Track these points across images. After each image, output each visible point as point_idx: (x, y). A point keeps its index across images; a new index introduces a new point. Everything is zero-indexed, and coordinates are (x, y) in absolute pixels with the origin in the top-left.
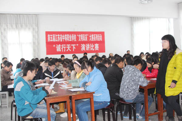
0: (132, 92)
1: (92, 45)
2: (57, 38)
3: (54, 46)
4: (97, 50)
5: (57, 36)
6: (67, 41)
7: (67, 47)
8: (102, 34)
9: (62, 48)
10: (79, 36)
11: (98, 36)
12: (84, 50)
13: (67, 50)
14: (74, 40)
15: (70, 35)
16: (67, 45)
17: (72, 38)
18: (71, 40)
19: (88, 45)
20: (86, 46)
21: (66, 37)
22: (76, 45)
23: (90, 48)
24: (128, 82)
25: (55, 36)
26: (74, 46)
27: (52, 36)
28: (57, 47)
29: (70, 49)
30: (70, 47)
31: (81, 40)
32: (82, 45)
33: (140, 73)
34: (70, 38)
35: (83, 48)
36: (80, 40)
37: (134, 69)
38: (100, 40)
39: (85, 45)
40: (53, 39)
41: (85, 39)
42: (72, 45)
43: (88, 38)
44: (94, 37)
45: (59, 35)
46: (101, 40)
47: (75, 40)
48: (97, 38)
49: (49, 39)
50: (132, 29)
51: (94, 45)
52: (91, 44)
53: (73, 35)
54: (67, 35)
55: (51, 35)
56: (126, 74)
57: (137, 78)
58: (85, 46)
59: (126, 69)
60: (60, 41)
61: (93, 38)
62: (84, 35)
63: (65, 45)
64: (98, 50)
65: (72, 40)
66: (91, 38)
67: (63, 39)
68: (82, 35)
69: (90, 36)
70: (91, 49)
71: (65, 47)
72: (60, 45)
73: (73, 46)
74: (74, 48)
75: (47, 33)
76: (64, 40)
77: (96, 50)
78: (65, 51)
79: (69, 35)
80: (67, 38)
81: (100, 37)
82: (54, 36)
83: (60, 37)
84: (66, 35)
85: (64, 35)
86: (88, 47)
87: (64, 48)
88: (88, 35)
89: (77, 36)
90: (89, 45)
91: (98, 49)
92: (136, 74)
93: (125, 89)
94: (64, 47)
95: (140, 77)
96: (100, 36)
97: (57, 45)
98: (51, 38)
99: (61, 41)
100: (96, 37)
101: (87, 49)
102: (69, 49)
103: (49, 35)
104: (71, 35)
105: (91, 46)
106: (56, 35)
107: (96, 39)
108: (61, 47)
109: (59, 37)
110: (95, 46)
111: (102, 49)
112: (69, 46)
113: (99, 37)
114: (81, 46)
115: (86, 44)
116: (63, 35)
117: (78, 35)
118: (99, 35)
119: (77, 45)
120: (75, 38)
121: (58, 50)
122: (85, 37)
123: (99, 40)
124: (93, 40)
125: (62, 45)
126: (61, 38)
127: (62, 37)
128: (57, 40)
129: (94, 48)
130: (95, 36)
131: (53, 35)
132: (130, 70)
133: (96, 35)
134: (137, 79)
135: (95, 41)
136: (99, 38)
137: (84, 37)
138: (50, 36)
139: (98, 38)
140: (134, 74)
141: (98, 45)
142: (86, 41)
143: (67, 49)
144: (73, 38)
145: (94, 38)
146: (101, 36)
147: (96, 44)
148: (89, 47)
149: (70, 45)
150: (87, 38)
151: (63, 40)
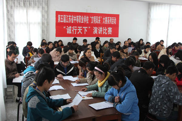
0: (166, 110)
1: (105, 29)
2: (68, 19)
3: (64, 27)
4: (110, 34)
5: (69, 17)
6: (79, 22)
7: (78, 29)
8: (117, 16)
9: (73, 30)
10: (92, 18)
11: (112, 19)
12: (96, 34)
13: (78, 33)
14: (86, 22)
15: (83, 16)
16: (78, 27)
17: (84, 20)
18: (83, 22)
19: (100, 29)
20: (99, 29)
21: (77, 18)
22: (88, 28)
23: (103, 32)
24: (161, 97)
25: (66, 17)
26: (86, 29)
27: (63, 17)
28: (67, 29)
29: (82, 32)
30: (81, 30)
31: (94, 22)
32: (94, 27)
34: (82, 20)
35: (95, 32)
36: (92, 22)
38: (114, 23)
39: (97, 28)
40: (63, 21)
41: (98, 21)
42: (83, 27)
43: (102, 20)
44: (107, 19)
45: (70, 16)
46: (115, 24)
47: (88, 22)
49: (59, 20)
51: (107, 28)
52: (104, 27)
53: (85, 16)
54: (79, 16)
55: (62, 16)
56: (158, 87)
57: (172, 94)
58: (98, 30)
59: (158, 81)
60: (71, 22)
61: (106, 21)
62: (97, 17)
63: (76, 27)
64: (111, 34)
65: (84, 22)
66: (105, 21)
67: (75, 20)
68: (95, 17)
69: (104, 19)
70: (104, 33)
71: (76, 29)
72: (70, 27)
73: (84, 28)
74: (86, 30)
75: (58, 13)
76: (76, 21)
77: (108, 34)
78: (75, 33)
79: (81, 16)
80: (78, 19)
81: (114, 21)
82: (65, 17)
83: (71, 18)
84: (77, 16)
85: (76, 16)
86: (100, 31)
87: (74, 31)
88: (101, 17)
89: (89, 18)
90: (102, 29)
91: (111, 33)
92: (171, 89)
93: (157, 106)
94: (75, 29)
96: (114, 19)
97: (68, 27)
98: (62, 18)
99: (72, 22)
100: (109, 20)
101: (99, 33)
102: (80, 31)
103: (59, 16)
104: (84, 17)
105: (104, 30)
106: (67, 16)
107: (110, 22)
108: (72, 29)
109: (70, 18)
110: (108, 30)
111: (115, 34)
112: (81, 28)
113: (113, 20)
114: (94, 29)
115: (99, 28)
116: (74, 16)
117: (90, 17)
118: (113, 18)
119: (89, 27)
120: (87, 20)
121: (68, 32)
122: (98, 19)
123: (113, 24)
124: (106, 23)
125: (73, 27)
126: (72, 19)
127: (73, 18)
128: (68, 21)
129: (107, 31)
130: (109, 18)
131: (64, 15)
132: (163, 82)
133: (110, 18)
134: (172, 95)
135: (109, 24)
136: (113, 21)
137: (97, 19)
138: (61, 17)
139: (112, 21)
140: (168, 88)
142: (99, 24)
143: (78, 31)
145: (108, 21)
146: (116, 19)
147: (109, 27)
148: (102, 31)
149: (81, 27)
150: (100, 20)
151: (74, 21)
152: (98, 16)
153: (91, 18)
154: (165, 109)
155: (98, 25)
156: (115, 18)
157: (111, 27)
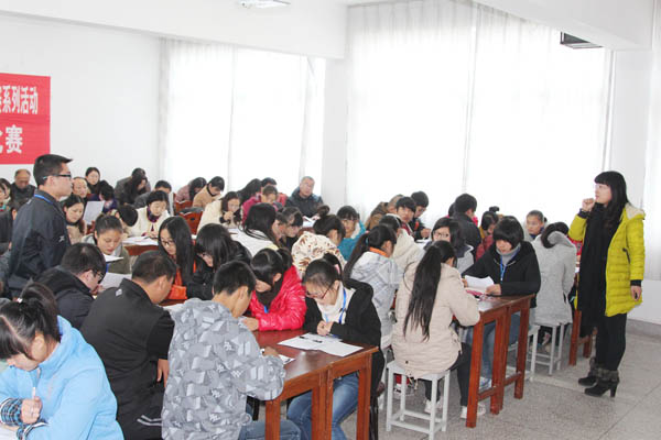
0: (223, 423)
4: (14, 152)
8: (42, 84)
11: (22, 93)
24: (201, 381)
33: (248, 344)
37: (220, 324)
38: (30, 111)
44: (2, 95)
46: (35, 112)
48: (16, 102)
50: (163, 75)
51: (3, 129)
56: (186, 345)
57: (237, 364)
59: (187, 321)
64: (20, 151)
77: (9, 151)
81: (29, 100)
91: (21, 148)
92: (233, 345)
93: (189, 412)
95: (250, 361)
96: (30, 93)
100: (11, 96)
107: (12, 106)
110: (5, 135)
113: (26, 96)
118: (25, 89)
123: (26, 112)
129: (2, 141)
130: (11, 91)
132: (205, 326)
133: (14, 88)
134: (237, 369)
135: (15, 114)
136: (26, 102)
139: (22, 100)
140: (222, 344)
141: (20, 129)
145: (5, 101)
146: (36, 94)
147: (11, 126)
154: (219, 421)
156: (32, 89)
157: (17, 126)
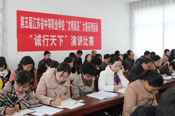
1: (85, 38)
2: (36, 24)
3: (31, 36)
5: (37, 21)
6: (51, 29)
7: (51, 39)
8: (98, 22)
9: (43, 41)
10: (69, 22)
11: (93, 25)
12: (75, 45)
13: (51, 45)
14: (61, 29)
15: (56, 20)
16: (51, 36)
17: (58, 26)
18: (56, 29)
19: (80, 38)
20: (78, 39)
21: (49, 23)
22: (64, 37)
23: (83, 43)
25: (33, 19)
26: (62, 38)
27: (28, 20)
28: (35, 38)
29: (56, 44)
30: (56, 40)
31: (71, 29)
32: (72, 36)
34: (56, 26)
35: (74, 43)
36: (69, 29)
38: (96, 31)
39: (76, 37)
40: (28, 26)
41: (77, 28)
42: (58, 36)
43: (81, 27)
44: (88, 25)
45: (38, 19)
46: (97, 31)
47: (63, 29)
48: (92, 28)
49: (22, 24)
51: (88, 37)
52: (84, 37)
53: (59, 20)
54: (52, 19)
55: (27, 18)
58: (76, 39)
60: (40, 28)
62: (75, 22)
63: (48, 36)
64: (93, 45)
65: (59, 28)
66: (85, 27)
67: (46, 25)
68: (73, 21)
69: (83, 25)
70: (84, 45)
71: (48, 39)
72: (40, 36)
73: (59, 38)
74: (61, 41)
75: (20, 14)
76: (47, 27)
77: (90, 45)
78: (47, 45)
79: (54, 20)
80: (51, 24)
81: (95, 27)
82: (31, 20)
83: (40, 22)
84: (49, 20)
85: (47, 20)
86: (80, 41)
87: (46, 41)
88: (80, 22)
89: (65, 23)
90: (82, 38)
91: (93, 44)
94: (46, 39)
96: (96, 25)
97: (35, 35)
98: (26, 22)
99: (42, 29)
100: (90, 26)
101: (79, 44)
102: (53, 42)
103: (22, 18)
104: (58, 21)
105: (84, 40)
106: (35, 19)
107: (90, 29)
108: (42, 39)
109: (38, 23)
110: (89, 40)
111: (98, 45)
112: (55, 38)
113: (94, 26)
114: (72, 39)
115: (78, 37)
116: (45, 20)
117: (67, 22)
118: (94, 24)
119: (66, 36)
120: (63, 26)
121: (36, 44)
122: (77, 25)
123: (95, 31)
124: (87, 31)
125: (44, 36)
126: (42, 24)
127: (43, 22)
128: (36, 27)
129: (88, 42)
130: (90, 24)
131: (30, 18)
133: (91, 23)
136: (94, 28)
137: (75, 25)
138: (25, 20)
139: (93, 27)
141: (93, 37)
142: (77, 31)
143: (50, 42)
144: (60, 25)
145: (89, 28)
146: (97, 25)
147: (90, 36)
148: (82, 41)
149: (55, 36)
150: (79, 27)
151: (45, 27)
152: (77, 21)
153: (68, 24)
155: (76, 34)
156: (96, 24)
157: (92, 37)
